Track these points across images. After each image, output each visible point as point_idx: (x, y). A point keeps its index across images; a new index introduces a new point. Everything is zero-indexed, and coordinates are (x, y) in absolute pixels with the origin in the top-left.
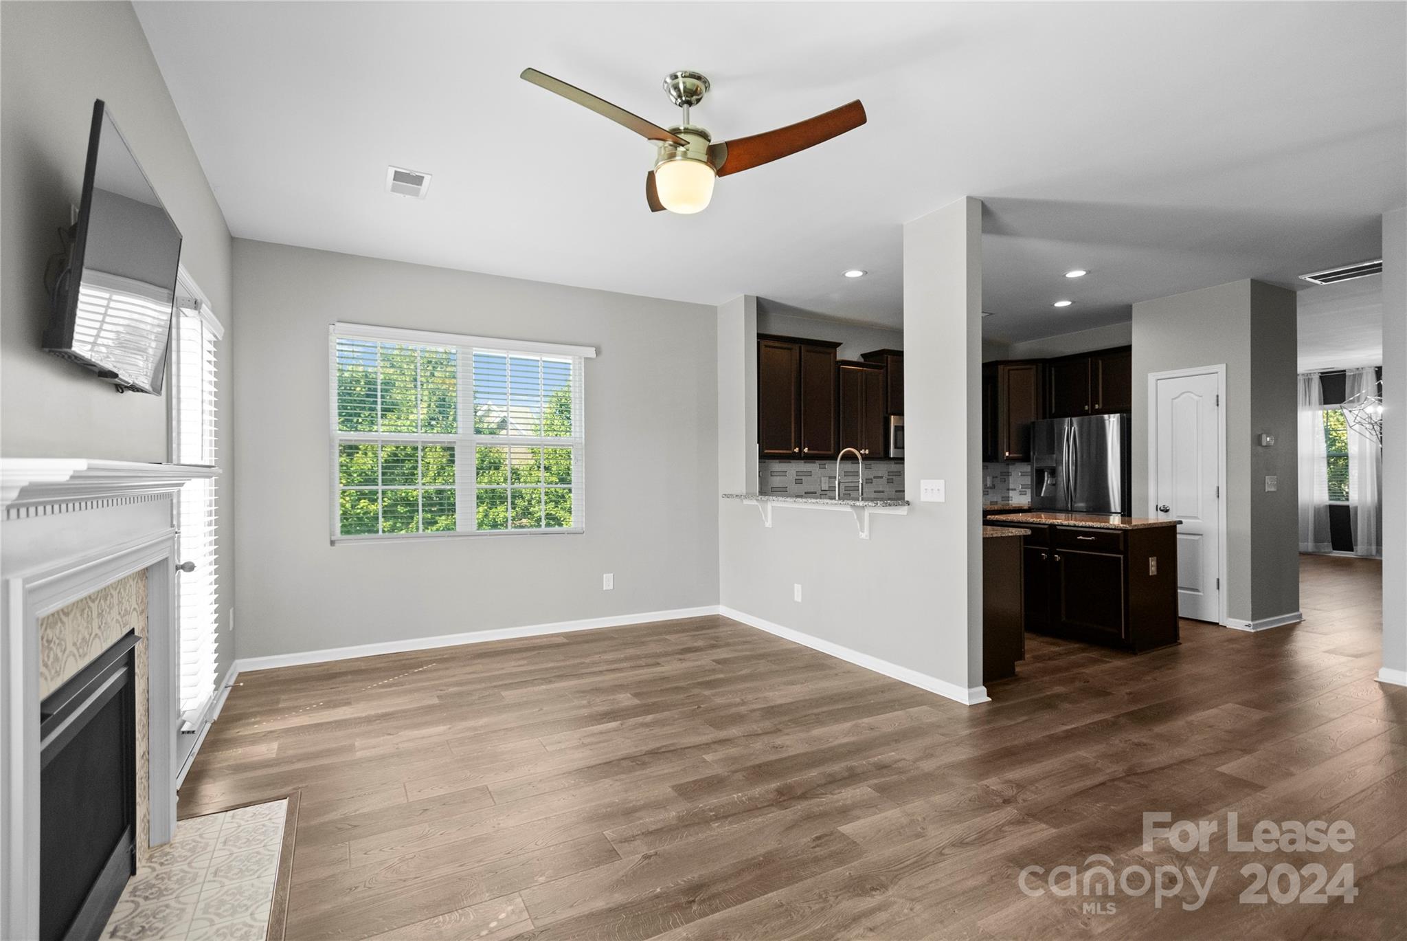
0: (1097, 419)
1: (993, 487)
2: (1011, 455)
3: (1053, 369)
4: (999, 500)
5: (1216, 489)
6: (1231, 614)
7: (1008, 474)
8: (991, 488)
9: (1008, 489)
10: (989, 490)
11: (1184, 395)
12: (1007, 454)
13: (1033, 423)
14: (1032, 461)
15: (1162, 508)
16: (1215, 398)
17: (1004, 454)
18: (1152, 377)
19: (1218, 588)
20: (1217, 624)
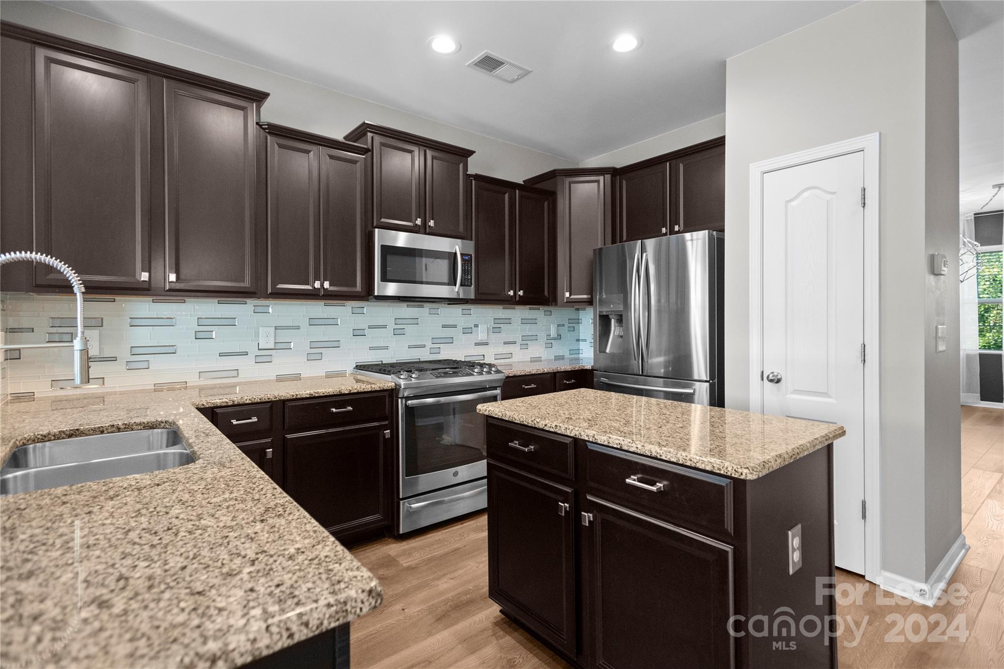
0: (677, 241)
1: (559, 337)
2: (572, 297)
3: (624, 182)
4: (567, 354)
5: (859, 348)
6: (886, 565)
7: (578, 321)
8: (554, 339)
9: (578, 340)
10: (553, 341)
11: (806, 194)
12: (567, 295)
13: (601, 249)
14: (594, 303)
15: (771, 377)
16: (860, 193)
17: (564, 295)
18: (755, 170)
19: (864, 517)
20: (863, 577)
